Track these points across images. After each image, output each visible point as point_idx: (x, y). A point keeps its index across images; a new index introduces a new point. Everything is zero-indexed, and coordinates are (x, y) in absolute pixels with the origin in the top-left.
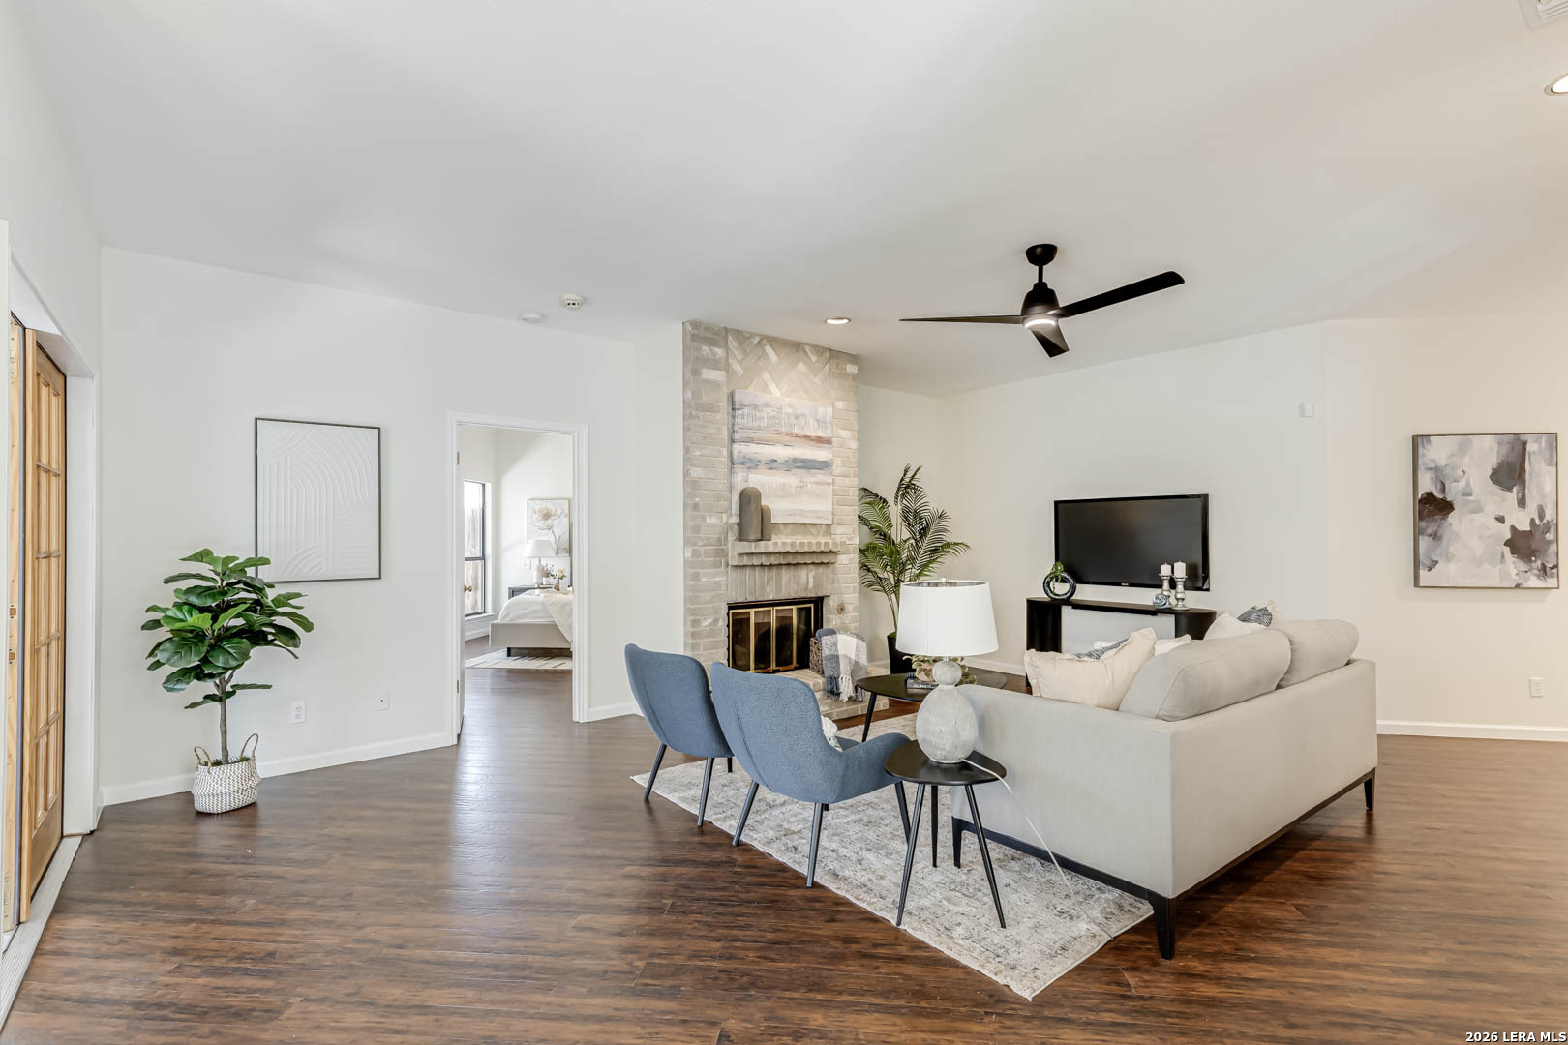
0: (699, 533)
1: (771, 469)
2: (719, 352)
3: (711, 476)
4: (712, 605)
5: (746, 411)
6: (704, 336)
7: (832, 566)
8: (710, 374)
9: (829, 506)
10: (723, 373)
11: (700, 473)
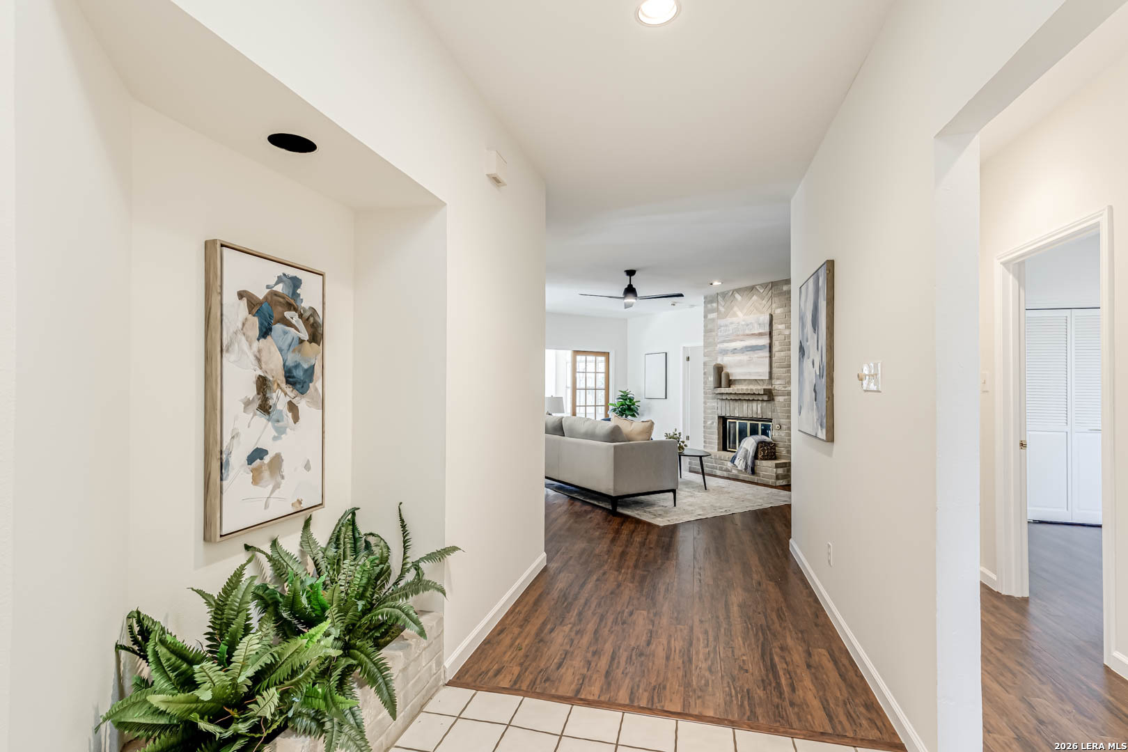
0: (706, 385)
1: (734, 353)
2: (715, 305)
3: (710, 360)
4: (711, 416)
5: (722, 328)
6: (709, 300)
7: (773, 402)
8: (711, 316)
9: (767, 369)
10: (716, 314)
11: (707, 359)
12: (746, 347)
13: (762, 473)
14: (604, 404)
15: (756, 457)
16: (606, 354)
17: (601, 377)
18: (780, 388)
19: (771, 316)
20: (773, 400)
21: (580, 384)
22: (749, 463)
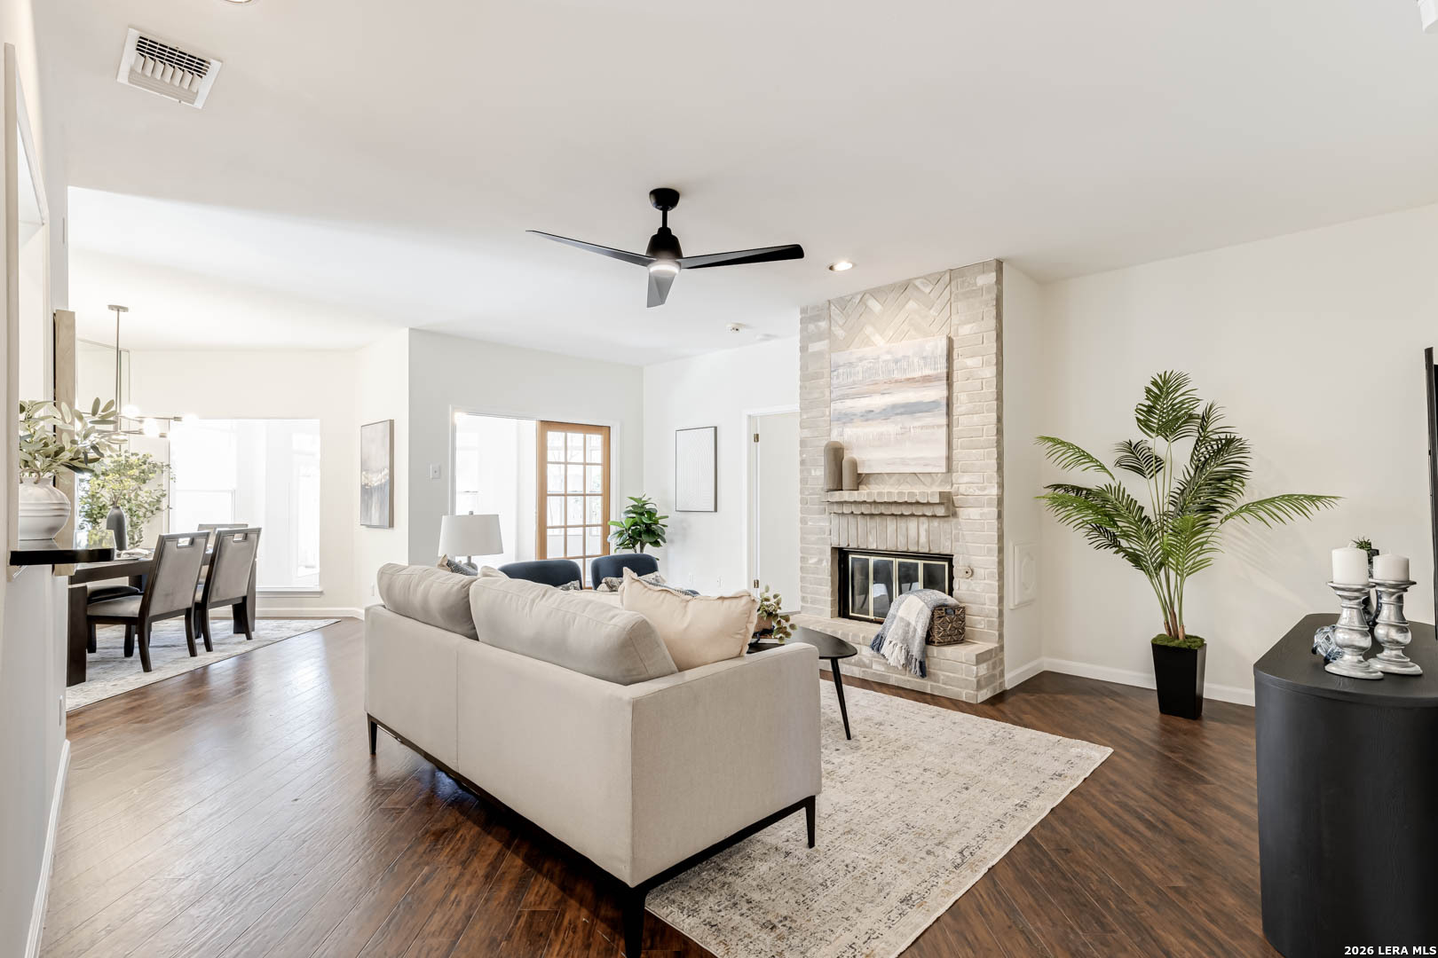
0: (807, 484)
1: (867, 420)
2: (823, 324)
3: (816, 434)
4: (816, 547)
5: (841, 371)
6: (811, 316)
7: (954, 521)
8: (815, 347)
9: (943, 452)
10: (826, 342)
11: (807, 433)
12: (894, 407)
13: (942, 675)
14: (600, 522)
15: (929, 640)
16: (604, 430)
17: (596, 473)
18: (971, 491)
19: (950, 341)
20: (955, 515)
21: (553, 485)
22: (916, 651)
